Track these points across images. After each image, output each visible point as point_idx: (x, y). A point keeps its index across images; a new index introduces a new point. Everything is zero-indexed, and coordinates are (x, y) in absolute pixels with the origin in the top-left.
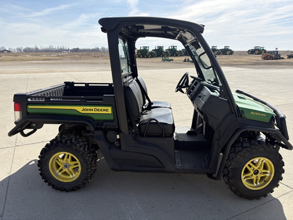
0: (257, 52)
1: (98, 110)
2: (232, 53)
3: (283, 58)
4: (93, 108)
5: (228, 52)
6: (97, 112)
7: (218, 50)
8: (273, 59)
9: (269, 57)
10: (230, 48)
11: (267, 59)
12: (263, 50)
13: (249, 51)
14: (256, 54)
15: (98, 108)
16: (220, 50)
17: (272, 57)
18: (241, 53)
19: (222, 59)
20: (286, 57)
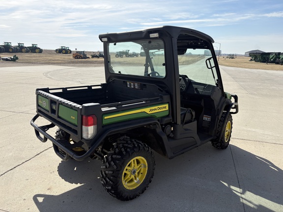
0: (64, 51)
1: (160, 109)
2: (41, 51)
3: (89, 58)
4: (156, 107)
5: (37, 50)
6: (160, 111)
7: (26, 47)
8: (82, 58)
9: (79, 57)
10: (38, 46)
11: (77, 58)
12: (68, 49)
13: (57, 50)
14: (63, 53)
15: (160, 106)
16: (28, 47)
17: (81, 56)
18: (49, 52)
19: (34, 57)
20: (90, 57)
